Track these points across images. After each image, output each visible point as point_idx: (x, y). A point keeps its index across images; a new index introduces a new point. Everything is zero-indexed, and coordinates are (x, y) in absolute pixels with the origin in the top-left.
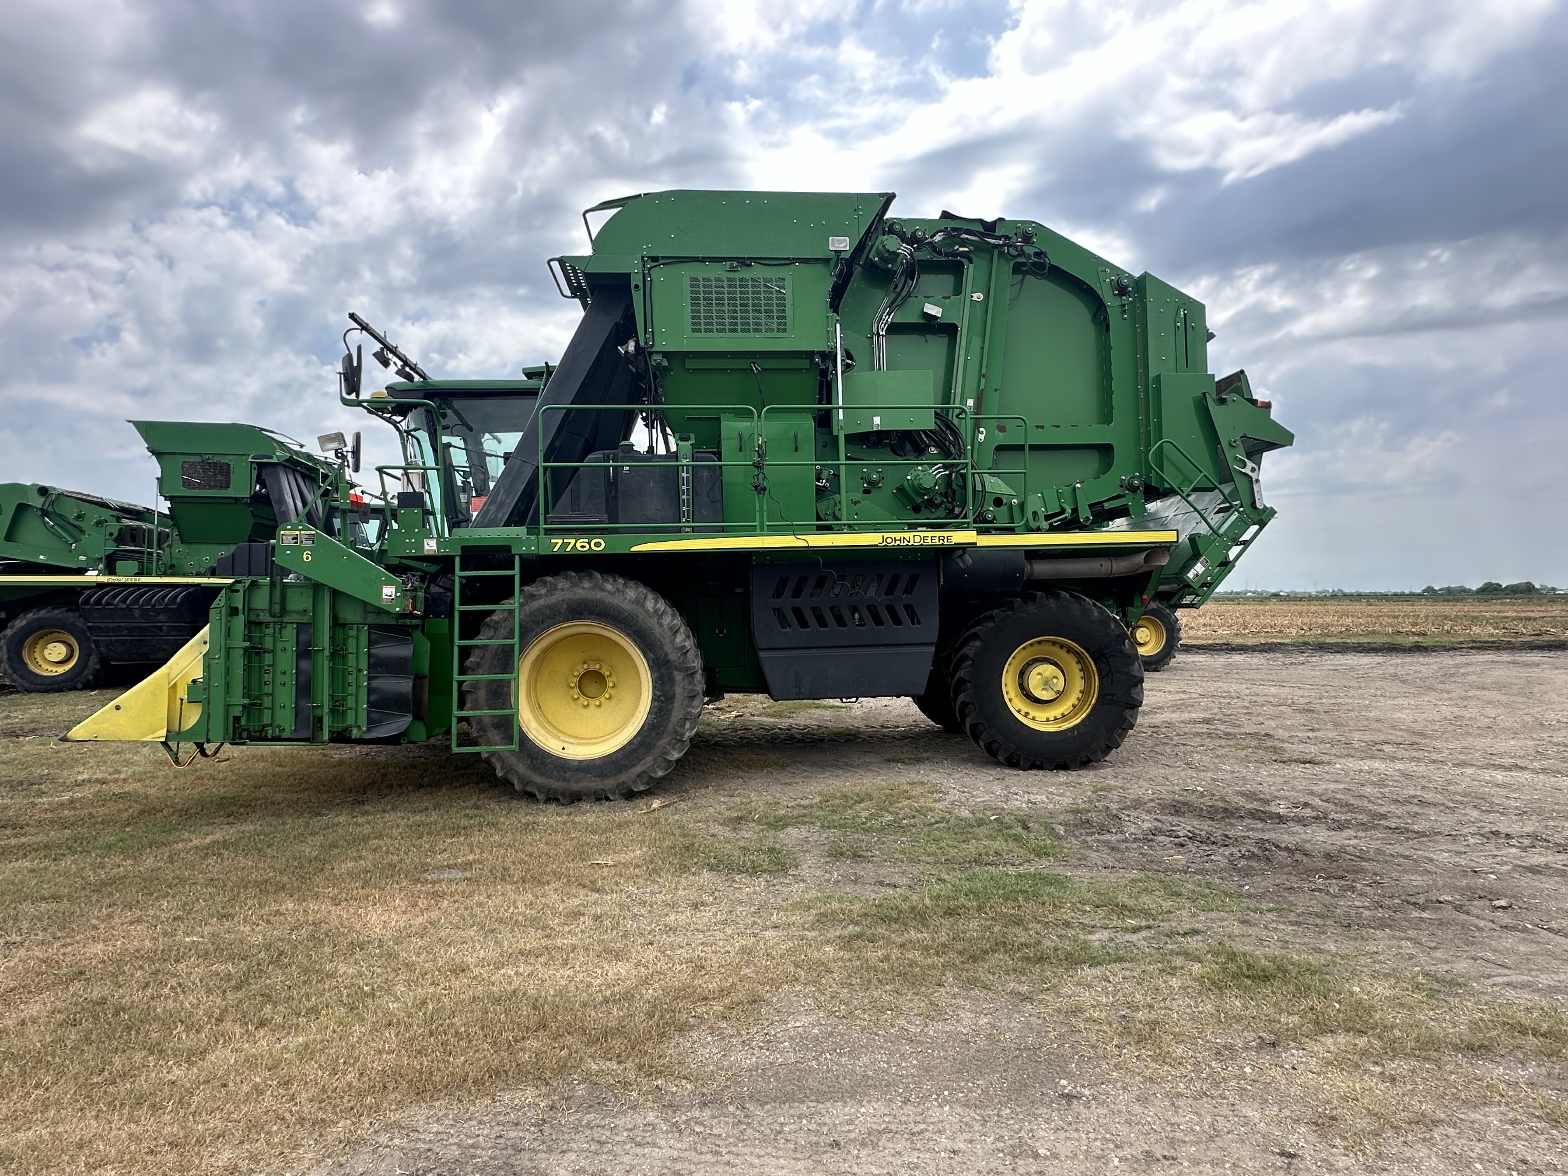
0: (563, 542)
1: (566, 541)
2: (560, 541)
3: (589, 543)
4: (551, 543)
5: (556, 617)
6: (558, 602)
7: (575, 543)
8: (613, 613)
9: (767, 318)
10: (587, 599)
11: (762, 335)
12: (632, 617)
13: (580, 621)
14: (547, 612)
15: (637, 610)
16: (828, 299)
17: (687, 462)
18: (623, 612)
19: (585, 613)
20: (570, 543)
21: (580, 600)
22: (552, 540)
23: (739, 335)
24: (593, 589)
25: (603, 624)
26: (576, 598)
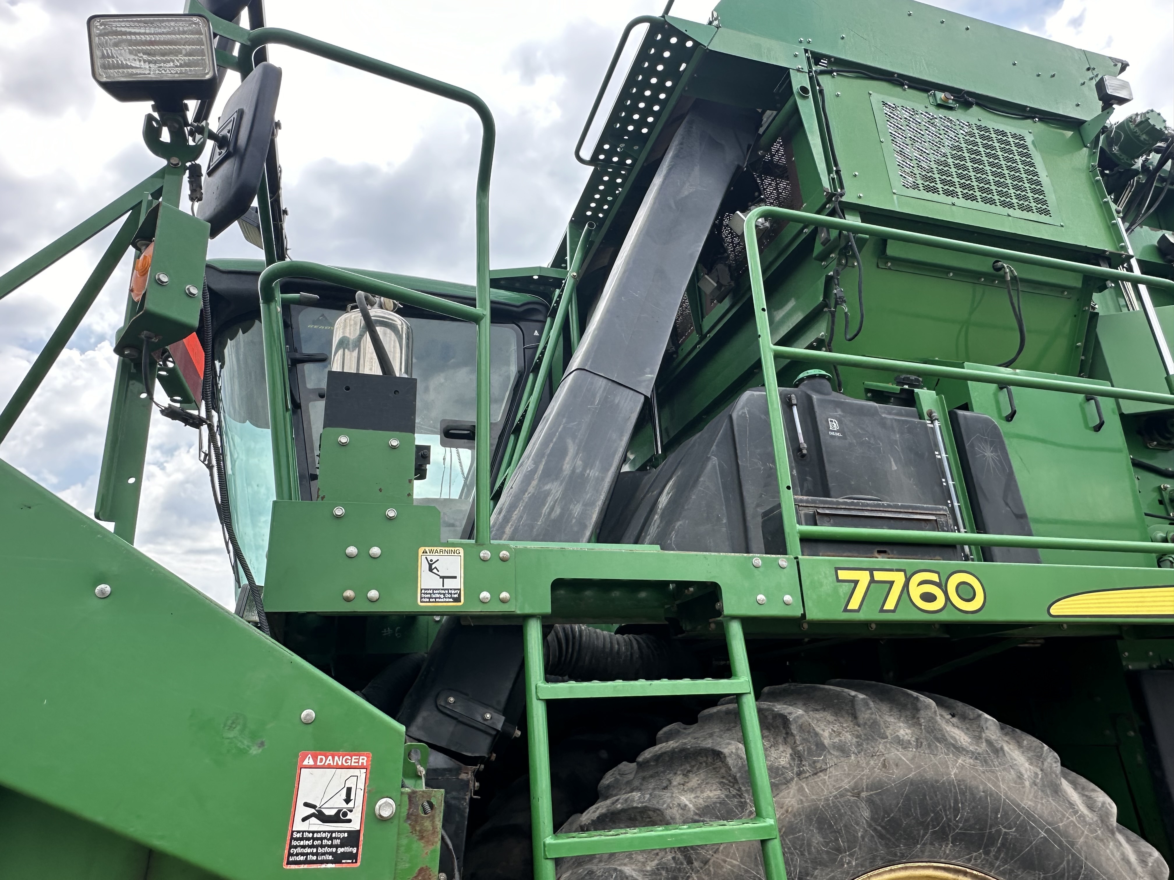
0: (872, 581)
1: (879, 576)
2: (864, 577)
3: (942, 586)
4: (838, 581)
5: (841, 858)
6: (842, 795)
7: (906, 585)
8: (1004, 830)
9: (1016, 188)
10: (925, 782)
11: (1018, 213)
12: (1060, 844)
13: (906, 868)
14: (815, 841)
15: (1064, 815)
16: (1099, 178)
17: (940, 426)
18: (1032, 827)
19: (924, 836)
20: (892, 583)
21: (906, 785)
22: (839, 571)
23: (981, 205)
24: (929, 746)
25: (975, 872)
26: (894, 781)
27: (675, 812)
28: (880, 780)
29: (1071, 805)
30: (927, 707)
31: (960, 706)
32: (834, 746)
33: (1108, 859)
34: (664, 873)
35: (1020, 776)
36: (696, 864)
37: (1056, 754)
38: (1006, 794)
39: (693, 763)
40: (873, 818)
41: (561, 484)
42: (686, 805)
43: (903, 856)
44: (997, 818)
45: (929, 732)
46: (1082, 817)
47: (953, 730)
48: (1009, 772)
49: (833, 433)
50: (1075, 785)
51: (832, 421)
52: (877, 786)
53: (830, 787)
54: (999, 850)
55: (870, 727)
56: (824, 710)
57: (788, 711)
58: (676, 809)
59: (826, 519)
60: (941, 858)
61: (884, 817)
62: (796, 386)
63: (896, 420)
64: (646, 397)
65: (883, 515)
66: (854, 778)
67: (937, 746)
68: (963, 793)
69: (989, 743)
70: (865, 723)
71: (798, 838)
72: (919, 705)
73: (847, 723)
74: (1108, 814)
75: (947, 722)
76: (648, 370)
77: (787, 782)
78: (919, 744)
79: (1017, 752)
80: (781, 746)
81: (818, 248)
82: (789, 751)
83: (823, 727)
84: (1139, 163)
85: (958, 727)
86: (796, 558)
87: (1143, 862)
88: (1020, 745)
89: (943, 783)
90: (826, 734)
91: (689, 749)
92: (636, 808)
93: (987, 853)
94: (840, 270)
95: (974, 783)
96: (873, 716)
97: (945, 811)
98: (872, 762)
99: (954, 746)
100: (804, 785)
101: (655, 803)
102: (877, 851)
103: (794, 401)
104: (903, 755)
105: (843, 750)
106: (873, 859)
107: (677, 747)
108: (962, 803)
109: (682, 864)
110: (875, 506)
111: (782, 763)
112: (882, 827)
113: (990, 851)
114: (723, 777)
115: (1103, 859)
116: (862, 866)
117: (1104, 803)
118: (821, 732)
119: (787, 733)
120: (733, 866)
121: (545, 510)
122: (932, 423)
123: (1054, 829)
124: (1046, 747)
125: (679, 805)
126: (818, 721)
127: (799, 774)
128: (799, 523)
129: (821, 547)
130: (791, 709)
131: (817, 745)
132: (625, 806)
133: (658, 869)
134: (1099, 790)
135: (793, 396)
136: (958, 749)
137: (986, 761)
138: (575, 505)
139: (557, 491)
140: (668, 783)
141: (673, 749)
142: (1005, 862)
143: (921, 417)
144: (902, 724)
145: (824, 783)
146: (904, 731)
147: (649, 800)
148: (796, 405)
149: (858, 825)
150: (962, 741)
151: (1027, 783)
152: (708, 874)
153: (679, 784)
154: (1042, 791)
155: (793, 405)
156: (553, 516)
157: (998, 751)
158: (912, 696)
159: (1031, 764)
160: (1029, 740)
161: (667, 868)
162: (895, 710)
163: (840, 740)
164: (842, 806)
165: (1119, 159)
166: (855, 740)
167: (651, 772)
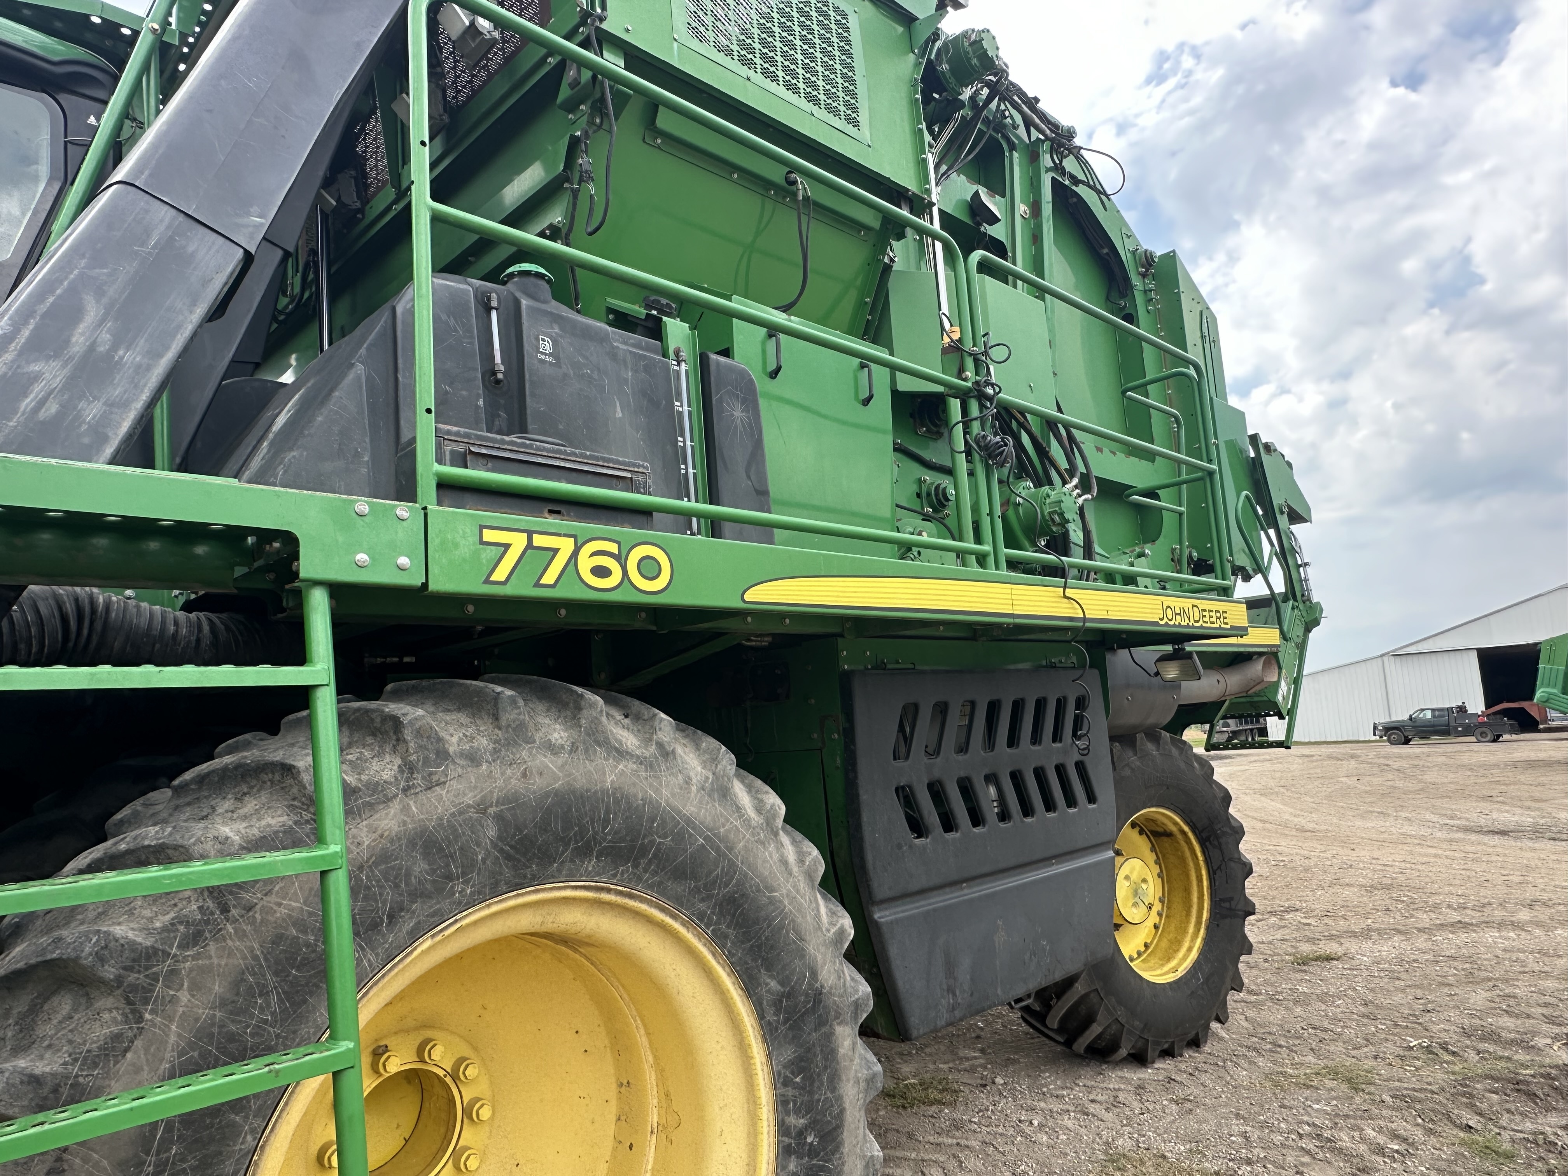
0: (530, 546)
1: (539, 540)
3: (621, 559)
4: (482, 542)
5: (452, 887)
6: (461, 813)
7: (575, 555)
8: (658, 840)
9: (828, 80)
10: (573, 792)
11: (821, 113)
12: (718, 850)
13: (537, 891)
14: (417, 870)
15: (728, 820)
16: (919, 96)
17: (687, 371)
18: (691, 835)
19: (563, 853)
20: (556, 551)
21: (549, 797)
22: (485, 531)
23: (781, 91)
24: (586, 750)
25: (620, 888)
26: (534, 792)
27: (209, 846)
28: (516, 792)
29: (738, 808)
30: (592, 705)
31: (637, 705)
32: (462, 754)
33: (765, 861)
34: (182, 928)
35: (688, 781)
36: (234, 912)
37: (733, 756)
38: (667, 801)
39: (254, 782)
40: (500, 838)
41: (64, 367)
42: (227, 838)
43: (534, 878)
44: (651, 827)
45: (589, 735)
46: (747, 822)
47: (621, 732)
48: (677, 777)
49: (543, 357)
50: (749, 788)
51: (543, 340)
52: (512, 800)
53: (447, 803)
54: (650, 861)
55: (514, 730)
56: (459, 710)
57: (403, 711)
58: (212, 843)
59: (482, 461)
60: (581, 876)
61: (515, 835)
62: (504, 283)
63: (631, 352)
64: (247, 253)
65: (562, 464)
66: (482, 791)
67: (595, 751)
68: (617, 802)
69: (660, 745)
70: (509, 726)
71: (393, 868)
72: (583, 703)
73: (485, 725)
74: (775, 816)
75: (616, 724)
76: (255, 209)
77: (388, 800)
78: (574, 749)
79: (691, 755)
80: (387, 756)
81: (564, 92)
82: (398, 761)
83: (451, 730)
84: (966, 94)
85: (628, 729)
86: (425, 508)
87: (801, 861)
88: (697, 747)
89: (596, 792)
90: (454, 740)
91: (248, 765)
92: (149, 846)
93: (635, 866)
94: (590, 132)
95: (633, 790)
96: (522, 717)
97: (593, 823)
98: (509, 772)
99: (618, 751)
100: (411, 803)
101: (178, 837)
102: (501, 874)
103: (494, 304)
104: (552, 762)
105: (473, 758)
106: (496, 884)
107: (231, 763)
108: (615, 814)
109: (212, 913)
110: (554, 451)
111: (385, 777)
112: (511, 847)
113: (639, 864)
114: (294, 799)
115: (760, 862)
116: (479, 893)
117: (773, 805)
118: (448, 737)
119: (398, 740)
120: (292, 909)
121: (27, 403)
122: (679, 365)
123: (714, 835)
124: (724, 748)
125: (216, 838)
126: (447, 723)
127: (405, 790)
128: (440, 461)
129: (468, 497)
130: (408, 709)
131: (438, 753)
132: (132, 846)
133: (173, 924)
134: (771, 791)
135: (494, 295)
136: (621, 753)
137: (651, 766)
138: (90, 403)
139: (55, 377)
140: (210, 811)
141: (227, 765)
142: (655, 873)
143: (665, 355)
144: (558, 726)
145: (440, 798)
146: (559, 734)
147: (170, 834)
148: (496, 309)
149: (478, 844)
150: (629, 744)
151: (694, 788)
152: (253, 922)
153: (227, 811)
154: (709, 796)
155: (491, 308)
156: (42, 415)
157: (666, 754)
158: (576, 692)
159: (704, 768)
160: (710, 742)
161: (188, 922)
162: (553, 710)
163: (471, 747)
164: (460, 825)
165: (948, 82)
166: (492, 745)
167: (188, 799)
